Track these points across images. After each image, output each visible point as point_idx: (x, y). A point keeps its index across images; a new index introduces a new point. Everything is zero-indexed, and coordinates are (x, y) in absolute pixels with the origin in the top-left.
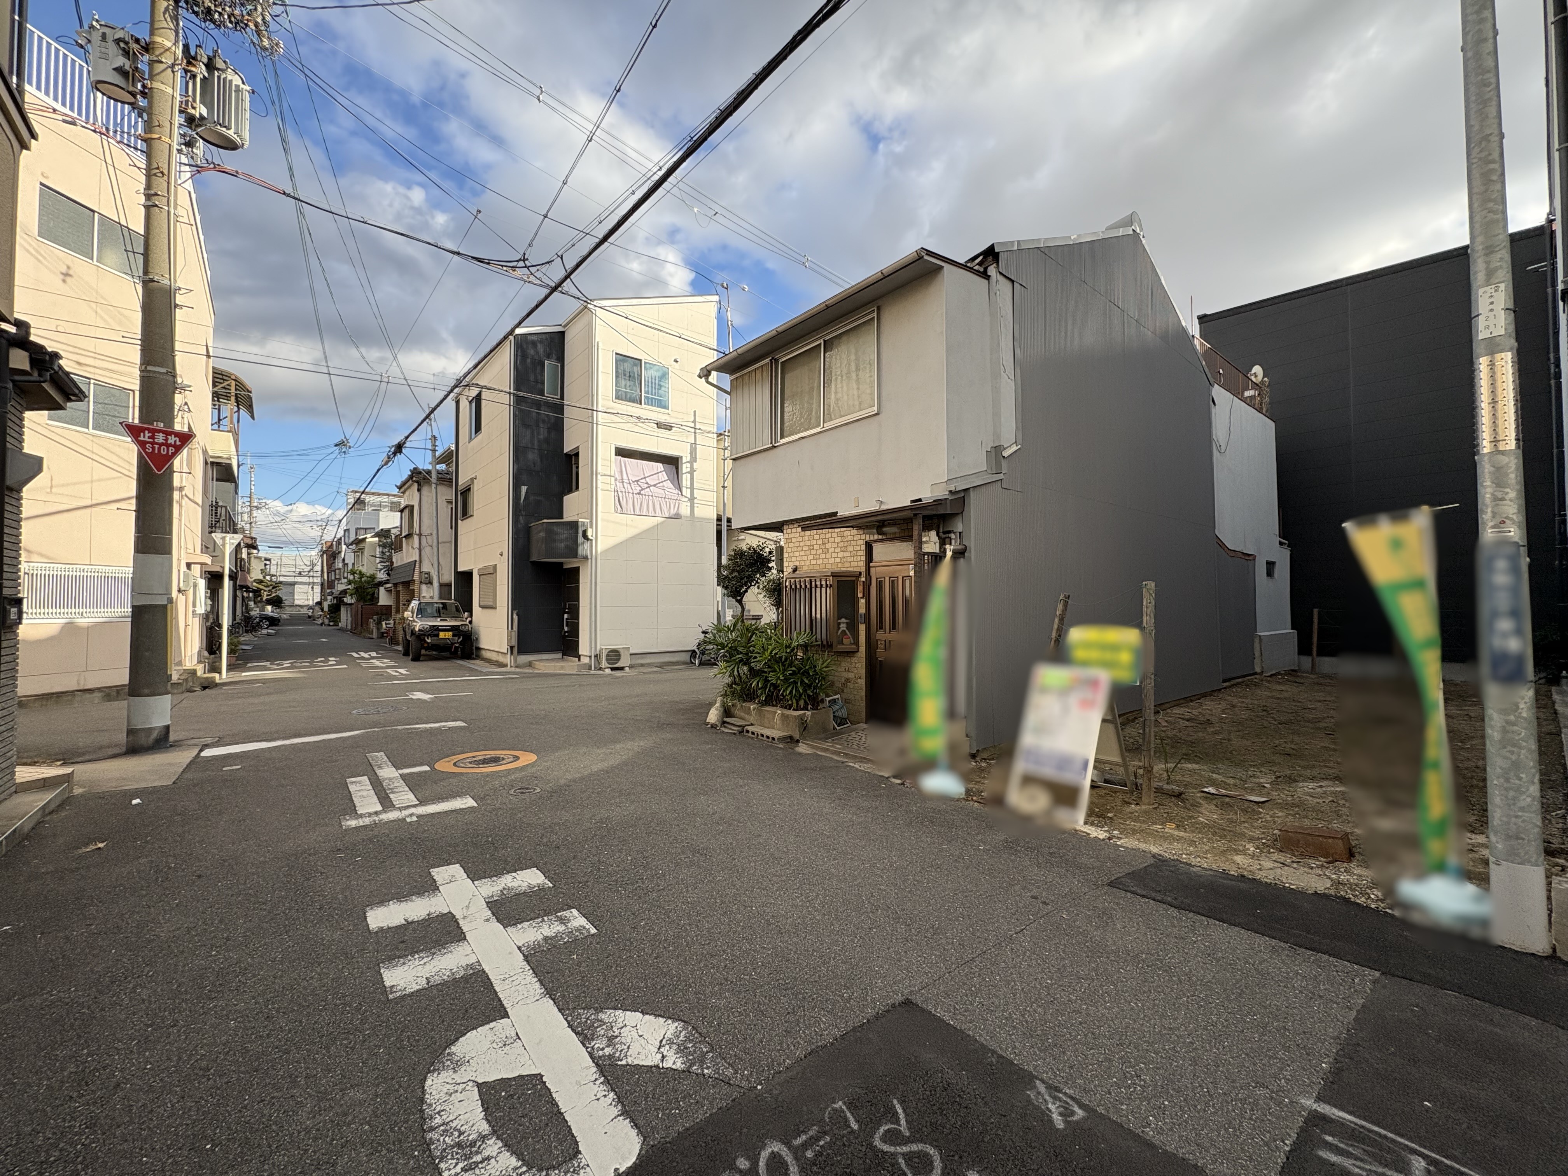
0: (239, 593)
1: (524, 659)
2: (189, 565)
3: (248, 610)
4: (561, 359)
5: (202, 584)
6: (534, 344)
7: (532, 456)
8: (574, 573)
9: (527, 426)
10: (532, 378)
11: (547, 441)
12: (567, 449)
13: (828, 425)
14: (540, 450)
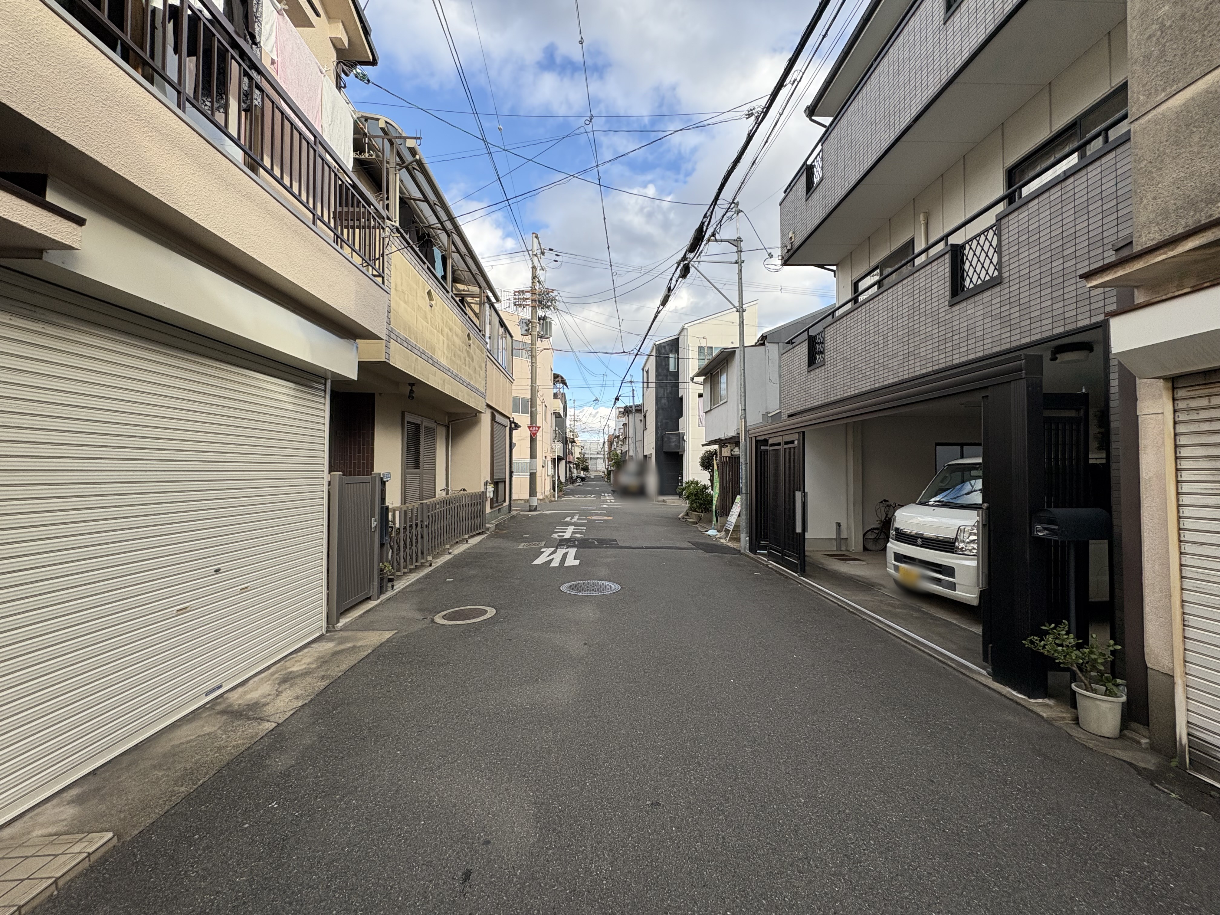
0: (568, 465)
1: (662, 498)
2: (546, 457)
3: (571, 472)
4: (677, 352)
5: (550, 463)
6: (664, 347)
7: (664, 401)
8: (682, 456)
9: (661, 387)
10: (664, 363)
11: (671, 393)
12: (680, 396)
13: (722, 402)
14: (668, 398)
